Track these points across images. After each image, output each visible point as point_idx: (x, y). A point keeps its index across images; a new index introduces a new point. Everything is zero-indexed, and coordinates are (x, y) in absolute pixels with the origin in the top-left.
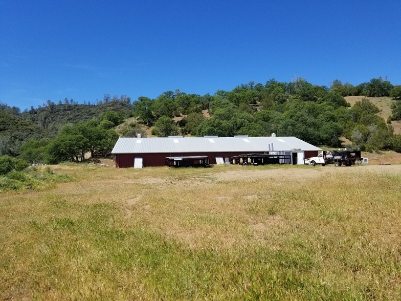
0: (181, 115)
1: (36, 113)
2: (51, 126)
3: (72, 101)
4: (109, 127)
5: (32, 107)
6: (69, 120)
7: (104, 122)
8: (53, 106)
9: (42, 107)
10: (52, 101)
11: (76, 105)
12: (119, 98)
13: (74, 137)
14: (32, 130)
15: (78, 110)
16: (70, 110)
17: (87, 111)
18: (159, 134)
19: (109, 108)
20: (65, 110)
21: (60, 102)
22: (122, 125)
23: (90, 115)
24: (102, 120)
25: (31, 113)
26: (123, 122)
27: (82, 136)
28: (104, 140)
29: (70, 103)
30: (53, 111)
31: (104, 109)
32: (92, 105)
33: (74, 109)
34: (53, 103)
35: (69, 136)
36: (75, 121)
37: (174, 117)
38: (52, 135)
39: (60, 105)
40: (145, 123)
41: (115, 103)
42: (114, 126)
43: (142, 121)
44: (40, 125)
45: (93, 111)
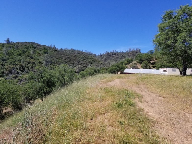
0: (155, 60)
1: (102, 56)
4: (127, 64)
5: (101, 54)
6: (114, 59)
7: (125, 62)
13: (115, 68)
17: (121, 55)
18: (143, 67)
19: (130, 54)
22: (131, 63)
23: (122, 57)
24: (125, 61)
25: (100, 56)
26: (132, 62)
27: (117, 67)
28: (123, 69)
30: (108, 55)
31: (128, 55)
33: (116, 55)
36: (116, 60)
37: (151, 61)
40: (139, 63)
41: (133, 52)
42: (129, 63)
43: (139, 62)
44: (103, 61)
45: (124, 55)
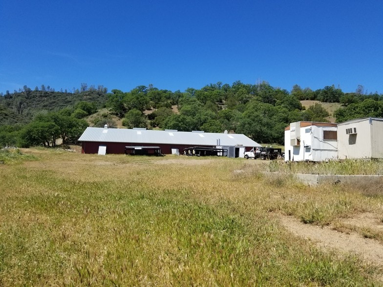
0: (152, 108)
1: (11, 97)
2: (26, 112)
3: (49, 87)
4: (83, 116)
5: (8, 92)
6: (44, 106)
7: (77, 111)
8: (29, 92)
9: (18, 91)
10: (28, 87)
11: (53, 93)
12: (96, 88)
13: (46, 124)
14: (6, 115)
15: (54, 97)
16: (46, 96)
17: (64, 98)
18: (129, 126)
19: (85, 97)
20: (41, 96)
21: (37, 88)
22: (95, 115)
23: (66, 103)
24: (76, 109)
25: (6, 97)
26: (96, 112)
27: (54, 123)
28: (74, 128)
29: (47, 90)
30: (29, 96)
31: (80, 98)
32: (69, 93)
33: (50, 96)
34: (29, 89)
35: (42, 123)
36: (50, 108)
37: (145, 110)
38: (27, 121)
39: (37, 91)
40: (117, 114)
41: (92, 92)
42: (87, 115)
43: (114, 112)
44: (15, 110)
45: (69, 98)
